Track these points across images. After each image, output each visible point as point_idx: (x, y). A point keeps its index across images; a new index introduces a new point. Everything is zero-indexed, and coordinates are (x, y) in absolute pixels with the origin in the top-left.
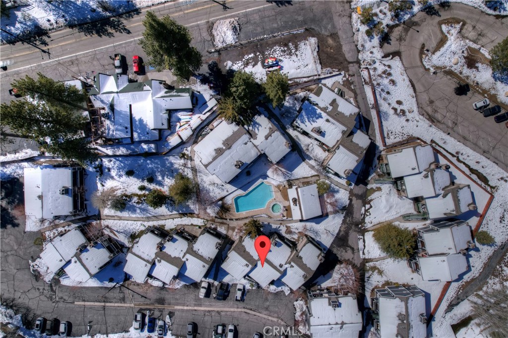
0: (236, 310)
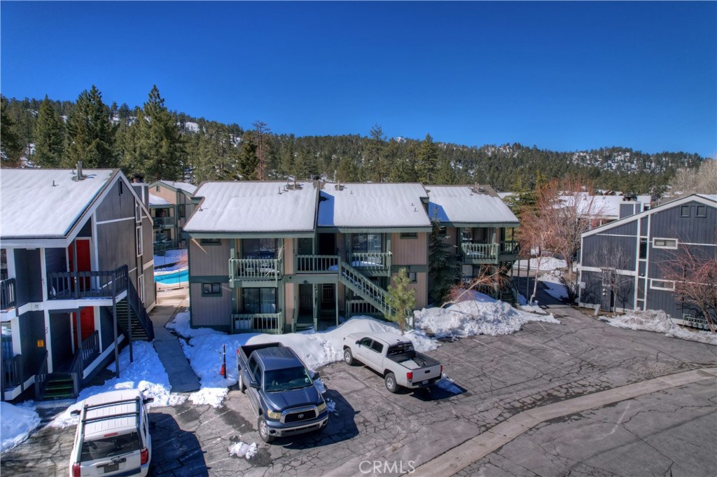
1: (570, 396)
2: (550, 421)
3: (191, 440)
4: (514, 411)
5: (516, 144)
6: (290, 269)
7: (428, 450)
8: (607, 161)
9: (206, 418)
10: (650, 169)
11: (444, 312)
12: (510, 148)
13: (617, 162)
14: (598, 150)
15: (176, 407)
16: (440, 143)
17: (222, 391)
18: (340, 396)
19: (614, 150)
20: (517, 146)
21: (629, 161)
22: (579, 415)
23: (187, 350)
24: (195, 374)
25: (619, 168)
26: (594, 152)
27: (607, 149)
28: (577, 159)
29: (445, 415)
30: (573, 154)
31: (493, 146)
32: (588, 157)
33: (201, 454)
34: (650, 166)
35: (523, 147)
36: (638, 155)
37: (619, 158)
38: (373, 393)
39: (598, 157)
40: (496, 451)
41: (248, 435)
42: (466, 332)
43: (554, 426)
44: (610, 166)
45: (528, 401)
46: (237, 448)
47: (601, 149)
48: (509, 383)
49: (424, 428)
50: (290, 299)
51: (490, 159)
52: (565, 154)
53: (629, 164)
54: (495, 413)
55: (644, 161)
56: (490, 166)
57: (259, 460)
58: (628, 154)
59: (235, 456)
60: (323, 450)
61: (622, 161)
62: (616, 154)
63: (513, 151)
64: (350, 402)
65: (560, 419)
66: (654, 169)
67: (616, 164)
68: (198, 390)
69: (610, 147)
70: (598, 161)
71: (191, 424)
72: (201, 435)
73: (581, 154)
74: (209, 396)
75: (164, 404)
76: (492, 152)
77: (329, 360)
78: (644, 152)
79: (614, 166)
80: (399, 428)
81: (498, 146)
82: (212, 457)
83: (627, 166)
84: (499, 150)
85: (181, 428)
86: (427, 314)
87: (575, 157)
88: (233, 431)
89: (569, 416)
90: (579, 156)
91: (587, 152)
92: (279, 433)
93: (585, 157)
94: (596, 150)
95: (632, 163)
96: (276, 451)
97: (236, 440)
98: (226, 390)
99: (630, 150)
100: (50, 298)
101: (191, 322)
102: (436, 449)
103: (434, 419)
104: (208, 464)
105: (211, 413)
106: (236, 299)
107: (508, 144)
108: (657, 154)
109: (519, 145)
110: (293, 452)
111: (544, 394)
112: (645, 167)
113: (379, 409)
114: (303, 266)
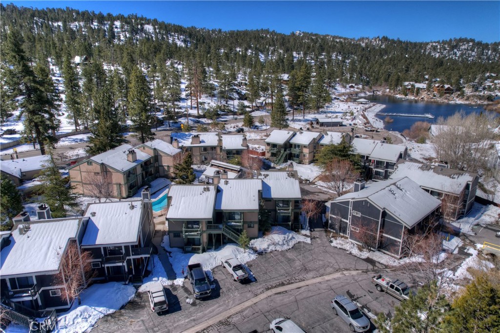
0: (255, 300)
1: (289, 284)
2: (276, 294)
3: (175, 297)
4: (268, 289)
5: (384, 37)
6: (205, 229)
7: (237, 302)
8: (453, 50)
9: (179, 290)
10: (486, 55)
11: (263, 240)
12: (379, 40)
13: (461, 51)
14: (448, 40)
15: (170, 285)
16: (328, 35)
17: (182, 280)
18: (218, 282)
19: (461, 40)
20: (385, 39)
21: (471, 50)
22: (286, 291)
23: (171, 260)
24: (174, 272)
25: (462, 55)
26: (444, 42)
27: (455, 40)
28: (430, 49)
29: (246, 290)
30: (427, 44)
31: (367, 38)
32: (439, 47)
33: (179, 302)
34: (487, 53)
35: (389, 39)
36: (479, 44)
37: (463, 47)
38: (228, 281)
39: (446, 46)
40: (255, 304)
41: (191, 296)
42: (269, 250)
43: (276, 296)
44: (455, 54)
45: (274, 285)
46: (188, 300)
47: (451, 40)
48: (272, 277)
49: (239, 295)
50: (205, 239)
51: (363, 49)
52: (421, 44)
53: (470, 52)
54: (261, 290)
55: (483, 50)
56: (362, 57)
57: (194, 304)
58: (471, 44)
59: (187, 303)
60: (210, 302)
61: (465, 49)
62: (461, 44)
63: (382, 43)
64: (220, 284)
65: (279, 293)
66: (490, 56)
67: (460, 52)
68: (176, 279)
69: (458, 38)
70: (446, 49)
71: (175, 292)
72: (178, 295)
73: (434, 44)
74: (179, 281)
75: (167, 285)
76: (366, 44)
77: (217, 265)
78: (484, 42)
79: (458, 54)
80: (232, 295)
81: (370, 38)
82: (182, 303)
83: (469, 54)
84: (371, 41)
85: (173, 293)
86: (256, 241)
87: (429, 46)
88: (187, 295)
89: (283, 292)
90: (432, 46)
91: (438, 42)
92: (198, 298)
93: (437, 46)
94: (446, 41)
95: (473, 51)
96: (198, 301)
97: (187, 298)
98: (184, 279)
99: (472, 41)
100: (133, 255)
101: (170, 245)
102: (240, 302)
103: (242, 292)
104: (181, 305)
105: (180, 288)
106: (186, 240)
107: (378, 37)
108: (495, 43)
109: (387, 37)
110: (202, 302)
111: (281, 282)
112: (483, 54)
113: (228, 287)
114: (209, 227)
